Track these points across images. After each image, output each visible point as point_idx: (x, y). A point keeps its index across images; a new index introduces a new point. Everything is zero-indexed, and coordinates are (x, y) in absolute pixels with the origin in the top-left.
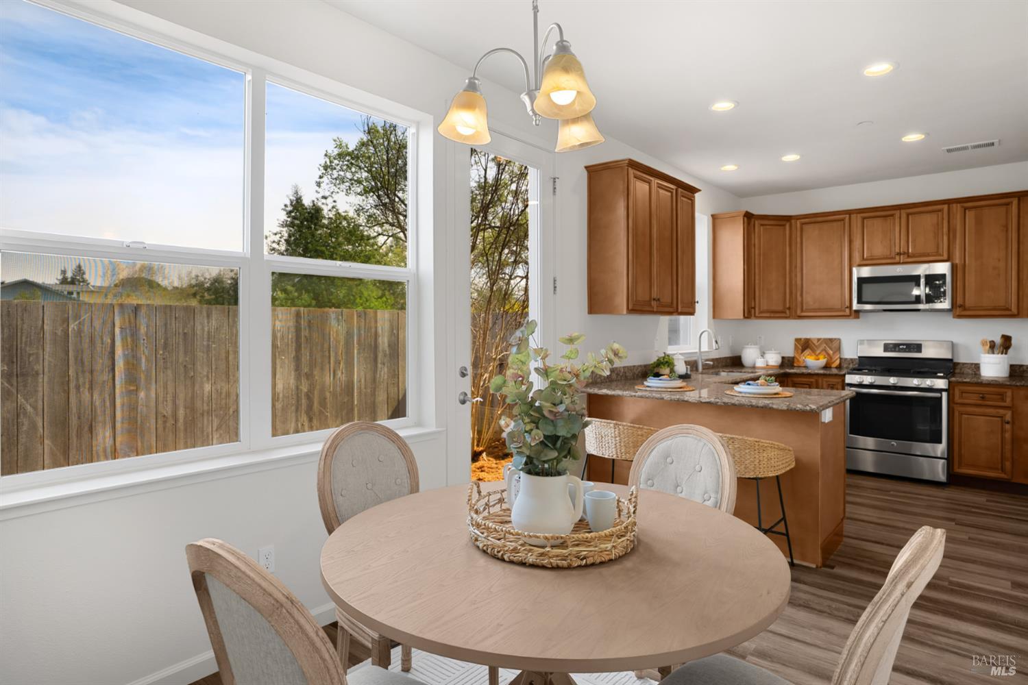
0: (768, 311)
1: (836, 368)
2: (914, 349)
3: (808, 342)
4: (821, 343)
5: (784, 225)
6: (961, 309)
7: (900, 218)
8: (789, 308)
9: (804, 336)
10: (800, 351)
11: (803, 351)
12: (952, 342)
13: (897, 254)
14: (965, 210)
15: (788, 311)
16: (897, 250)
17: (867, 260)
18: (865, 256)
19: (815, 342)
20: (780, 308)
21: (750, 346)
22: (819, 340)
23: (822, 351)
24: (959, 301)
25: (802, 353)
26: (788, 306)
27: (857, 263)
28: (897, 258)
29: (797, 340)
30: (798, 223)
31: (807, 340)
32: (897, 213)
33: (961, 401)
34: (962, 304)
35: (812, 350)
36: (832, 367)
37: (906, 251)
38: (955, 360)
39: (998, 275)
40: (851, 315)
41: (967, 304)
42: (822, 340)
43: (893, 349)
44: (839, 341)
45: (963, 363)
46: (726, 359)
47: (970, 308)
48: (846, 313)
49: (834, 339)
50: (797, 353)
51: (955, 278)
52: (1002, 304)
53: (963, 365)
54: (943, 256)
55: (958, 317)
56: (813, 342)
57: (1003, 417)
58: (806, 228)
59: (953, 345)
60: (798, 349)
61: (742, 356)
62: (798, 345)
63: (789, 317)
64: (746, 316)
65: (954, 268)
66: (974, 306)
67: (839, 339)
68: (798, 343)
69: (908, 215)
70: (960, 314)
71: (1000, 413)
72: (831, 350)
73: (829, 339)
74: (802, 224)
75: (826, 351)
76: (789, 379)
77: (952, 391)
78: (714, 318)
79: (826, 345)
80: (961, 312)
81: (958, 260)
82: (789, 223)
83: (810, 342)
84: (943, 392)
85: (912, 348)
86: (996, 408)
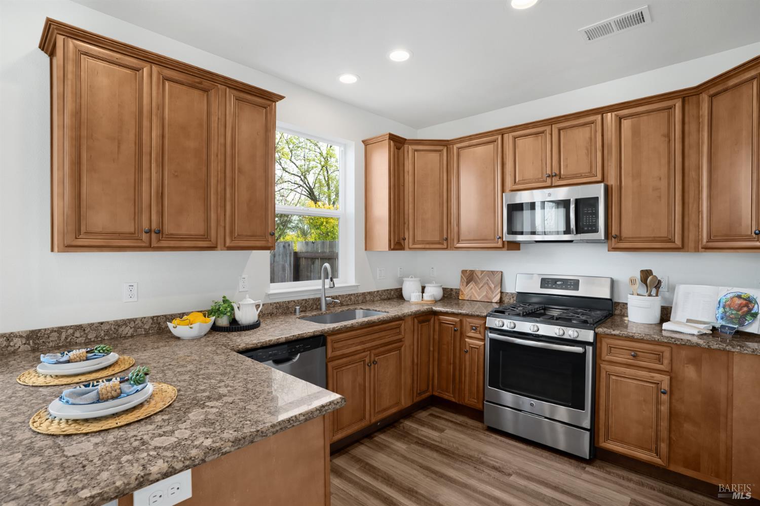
0: (423, 242)
1: (496, 303)
2: (571, 285)
3: (473, 273)
4: (484, 276)
5: (440, 151)
6: (616, 239)
7: (551, 134)
8: (447, 239)
9: (469, 268)
10: (465, 284)
11: (468, 283)
12: (611, 278)
13: (549, 176)
14: (620, 119)
15: (445, 243)
16: (549, 172)
17: (519, 184)
18: (517, 180)
19: (479, 274)
20: (437, 239)
21: (410, 279)
22: (482, 272)
23: (484, 284)
24: (614, 231)
25: (467, 285)
26: (445, 236)
27: (510, 189)
28: (549, 180)
29: (464, 272)
30: (455, 148)
31: (472, 272)
32: (548, 128)
33: (608, 358)
34: (618, 234)
35: (475, 283)
36: (493, 301)
37: (558, 173)
38: (616, 300)
39: (660, 197)
40: (503, 246)
41: (624, 235)
42: (485, 272)
43: (550, 285)
44: (502, 275)
45: (624, 303)
46: (389, 292)
47: (628, 240)
48: (500, 244)
49: (498, 272)
50: (463, 285)
51: (610, 203)
52: (664, 234)
53: (624, 305)
54: (596, 176)
55: (613, 250)
56: (478, 274)
57: (658, 383)
58: (463, 152)
59: (613, 282)
60: (463, 281)
61: (403, 289)
62: (463, 277)
63: (447, 248)
64: (392, 247)
65: (607, 190)
66: (632, 238)
67: (502, 272)
68: (464, 275)
69: (559, 130)
70: (613, 247)
71: (655, 379)
72: (493, 283)
73: (492, 272)
74: (459, 148)
75: (488, 284)
76: (436, 317)
77: (598, 345)
78: (366, 249)
79: (489, 278)
80: (615, 244)
81: (612, 181)
82: (446, 148)
83: (474, 274)
84: (588, 345)
85: (569, 285)
86: (651, 370)
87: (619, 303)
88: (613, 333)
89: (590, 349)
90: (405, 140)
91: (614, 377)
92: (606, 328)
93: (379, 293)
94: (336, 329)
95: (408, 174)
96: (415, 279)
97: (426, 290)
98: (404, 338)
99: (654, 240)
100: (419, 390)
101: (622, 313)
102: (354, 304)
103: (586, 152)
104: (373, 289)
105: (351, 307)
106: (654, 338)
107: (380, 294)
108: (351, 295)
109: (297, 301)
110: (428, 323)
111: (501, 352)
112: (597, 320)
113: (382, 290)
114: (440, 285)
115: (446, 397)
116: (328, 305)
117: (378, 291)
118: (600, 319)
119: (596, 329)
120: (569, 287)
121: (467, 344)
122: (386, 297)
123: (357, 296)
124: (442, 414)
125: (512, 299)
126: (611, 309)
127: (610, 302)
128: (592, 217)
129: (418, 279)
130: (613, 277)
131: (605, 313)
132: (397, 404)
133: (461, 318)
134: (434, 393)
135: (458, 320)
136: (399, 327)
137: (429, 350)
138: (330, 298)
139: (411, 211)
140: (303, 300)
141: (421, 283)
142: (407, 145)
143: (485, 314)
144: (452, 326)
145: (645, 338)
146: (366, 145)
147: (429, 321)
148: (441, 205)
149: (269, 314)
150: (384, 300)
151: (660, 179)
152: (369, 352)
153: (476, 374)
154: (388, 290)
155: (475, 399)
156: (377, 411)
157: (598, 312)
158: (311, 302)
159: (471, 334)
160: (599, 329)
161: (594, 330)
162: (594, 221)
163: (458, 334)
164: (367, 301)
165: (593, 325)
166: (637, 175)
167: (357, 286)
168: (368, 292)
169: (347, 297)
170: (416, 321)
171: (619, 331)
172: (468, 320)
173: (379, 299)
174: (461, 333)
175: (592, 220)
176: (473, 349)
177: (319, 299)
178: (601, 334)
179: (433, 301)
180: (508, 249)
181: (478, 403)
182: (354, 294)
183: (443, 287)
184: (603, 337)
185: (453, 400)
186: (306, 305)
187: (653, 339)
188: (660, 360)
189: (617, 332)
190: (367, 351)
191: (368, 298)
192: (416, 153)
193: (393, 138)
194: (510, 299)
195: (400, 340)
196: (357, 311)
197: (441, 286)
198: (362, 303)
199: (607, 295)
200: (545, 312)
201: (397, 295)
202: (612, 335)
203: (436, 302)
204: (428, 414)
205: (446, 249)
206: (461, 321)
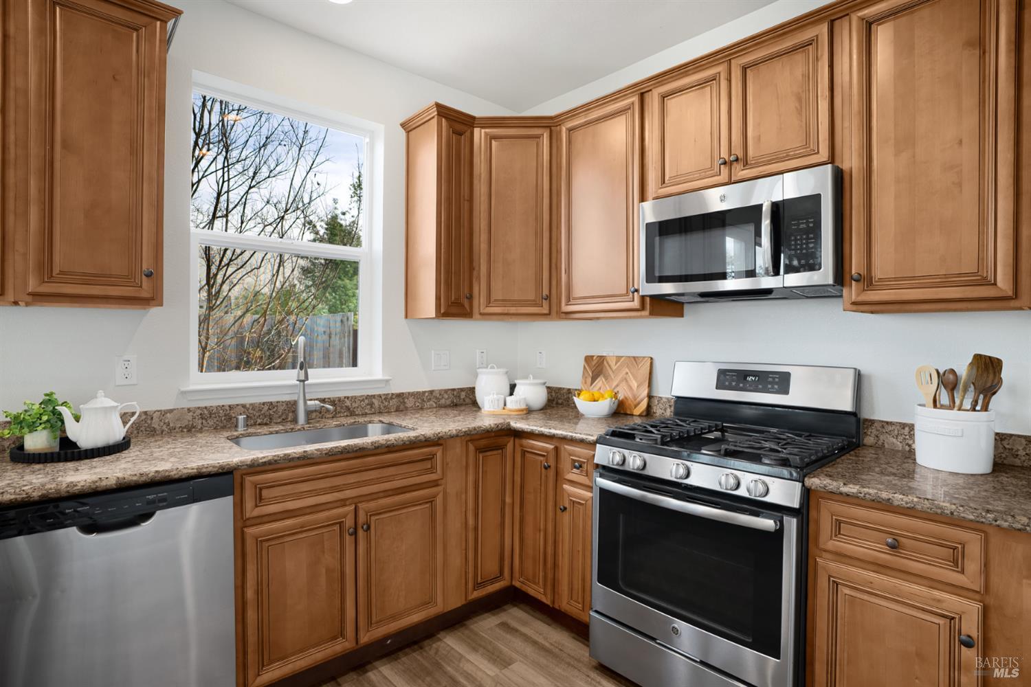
0: (504, 303)
1: (640, 416)
2: (773, 383)
3: (603, 361)
4: (622, 365)
5: (538, 137)
6: (861, 284)
7: (729, 81)
8: (548, 298)
9: (596, 352)
10: (589, 380)
11: (594, 379)
12: (855, 369)
13: (725, 163)
14: (869, 24)
15: (545, 304)
16: (724, 155)
17: (670, 184)
18: (667, 178)
19: (612, 363)
20: (531, 295)
21: (488, 370)
22: (619, 358)
23: (621, 381)
24: (856, 265)
25: (592, 384)
26: (546, 291)
27: (653, 195)
28: (724, 171)
29: (588, 359)
30: (564, 129)
31: (602, 359)
32: (721, 69)
33: (833, 544)
34: (863, 272)
35: (606, 380)
36: (635, 414)
37: (740, 155)
38: (866, 414)
39: (960, 185)
40: (643, 308)
41: (878, 273)
42: (623, 359)
43: (734, 384)
44: (651, 364)
45: (883, 421)
46: (455, 393)
47: (885, 284)
48: (636, 304)
49: (644, 357)
50: (586, 383)
51: (847, 207)
52: (969, 266)
53: (883, 427)
54: (818, 152)
55: (855, 307)
56: (610, 363)
57: (953, 618)
58: (578, 135)
59: (859, 378)
60: (586, 375)
61: (476, 388)
62: (586, 366)
63: (549, 314)
64: (442, 312)
65: (840, 180)
66: (896, 279)
67: (651, 358)
68: (588, 365)
69: (745, 69)
70: (854, 298)
71: (944, 605)
72: (636, 380)
73: (634, 357)
74: (570, 130)
75: (627, 381)
76: (517, 441)
77: (813, 514)
78: (406, 317)
79: (630, 370)
80: (858, 295)
81: (851, 161)
82: (548, 131)
83: (605, 363)
84: (787, 515)
85: (770, 383)
86: (935, 585)
87: (872, 422)
88: (845, 489)
89: (791, 524)
90: (473, 118)
91: (847, 591)
92: (830, 476)
93: (434, 394)
94: (261, 461)
95: (480, 181)
96: (499, 370)
97: (517, 389)
98: (442, 479)
99: (946, 281)
100: (479, 579)
101: (880, 443)
102: (380, 412)
103: (797, 105)
104: (423, 386)
105: (361, 420)
106: (941, 508)
107: (437, 398)
108: (374, 396)
109: (251, 404)
110: (500, 451)
111: (621, 516)
112: (813, 458)
113: (441, 391)
114: (542, 381)
115: (532, 592)
116: (309, 413)
117: (431, 392)
118: (820, 455)
119: (806, 479)
120: (770, 386)
121: (566, 495)
122: (448, 402)
123: (385, 399)
124: (525, 624)
125: (668, 410)
126: (854, 431)
127: (853, 419)
128: (808, 238)
129: (503, 370)
130: (858, 368)
131: (839, 442)
132: (425, 604)
133: (557, 444)
134: (514, 583)
135: (552, 447)
136: (431, 457)
137: (503, 502)
138: (317, 402)
139: (484, 246)
140: (264, 404)
141: (509, 380)
142: (479, 129)
143: (594, 438)
144: (542, 458)
145: (919, 507)
146: (408, 132)
147: (501, 447)
148: (538, 234)
149: (185, 427)
150: (445, 407)
151: (960, 142)
152: (353, 507)
153: (581, 553)
154: (453, 390)
155: (579, 603)
156: (374, 619)
157: (825, 440)
158: (281, 409)
159: (574, 475)
160: (813, 479)
161: (803, 482)
162: (811, 245)
163: (552, 473)
164: (406, 409)
165: (802, 469)
166: (905, 141)
167: (387, 381)
168: (409, 393)
169: (363, 400)
170: (471, 447)
171: (857, 487)
172: (568, 447)
173: (435, 405)
174: (557, 473)
175: (807, 244)
176: (576, 505)
177: (295, 403)
178: (815, 491)
179: (522, 410)
180: (653, 313)
181: (583, 610)
182: (380, 396)
183: (546, 385)
184: (822, 498)
185: (544, 600)
186: (271, 412)
187: (939, 511)
188: (957, 559)
189: (852, 489)
190: (350, 505)
191: (410, 403)
192: (493, 142)
193: (443, 112)
194: (665, 410)
195: (435, 484)
196: (370, 426)
197: (545, 383)
198: (396, 411)
199: (846, 405)
200: (723, 435)
201: (465, 400)
202: (841, 494)
203: (529, 412)
204: (499, 622)
205: (547, 316)
206: (556, 449)
